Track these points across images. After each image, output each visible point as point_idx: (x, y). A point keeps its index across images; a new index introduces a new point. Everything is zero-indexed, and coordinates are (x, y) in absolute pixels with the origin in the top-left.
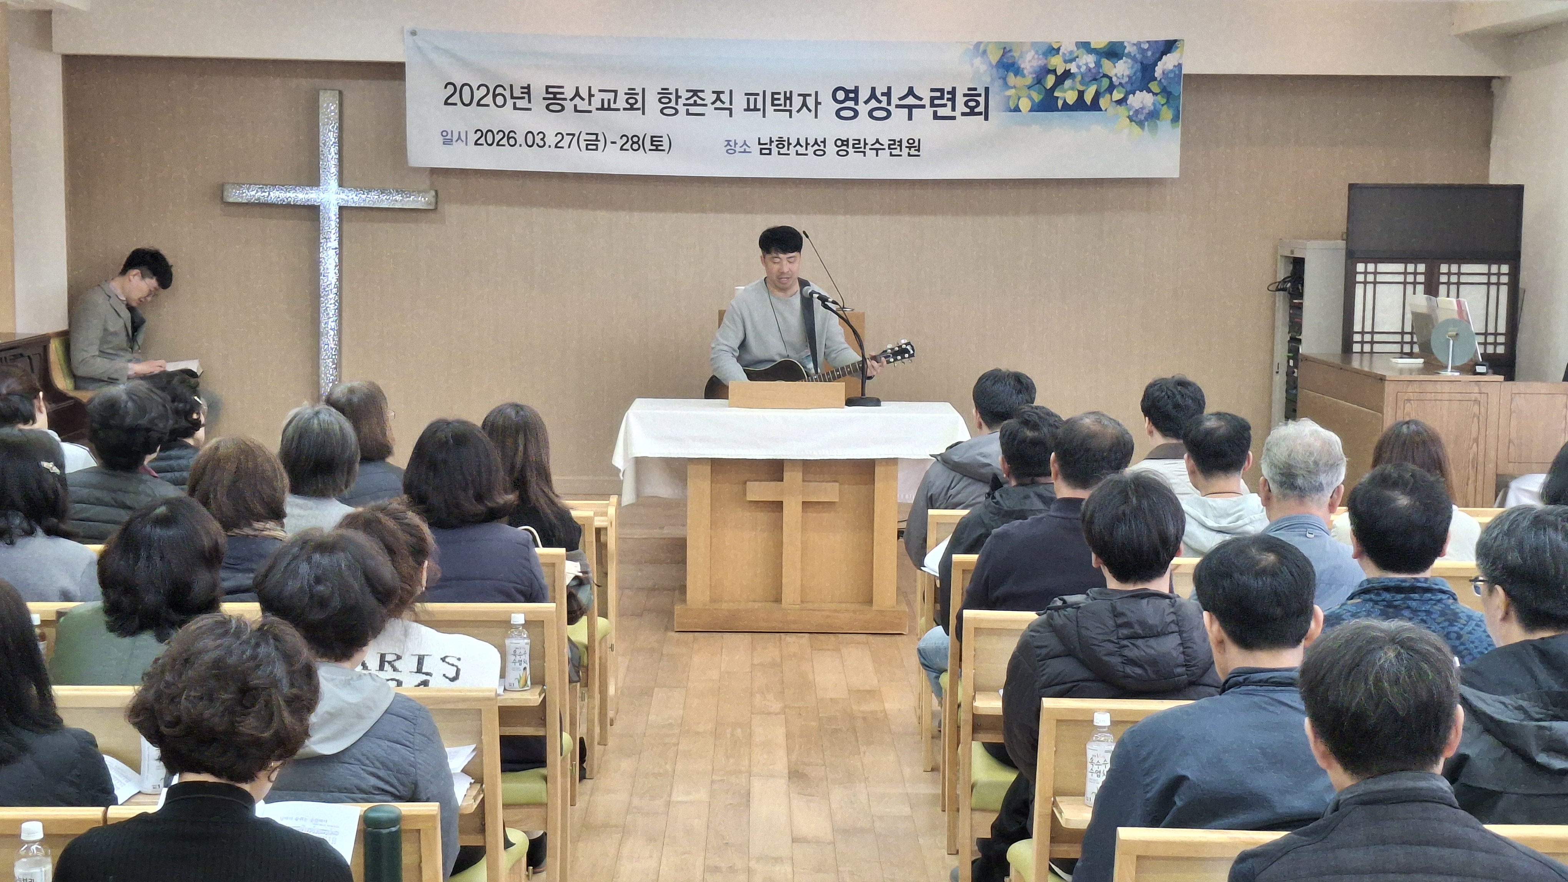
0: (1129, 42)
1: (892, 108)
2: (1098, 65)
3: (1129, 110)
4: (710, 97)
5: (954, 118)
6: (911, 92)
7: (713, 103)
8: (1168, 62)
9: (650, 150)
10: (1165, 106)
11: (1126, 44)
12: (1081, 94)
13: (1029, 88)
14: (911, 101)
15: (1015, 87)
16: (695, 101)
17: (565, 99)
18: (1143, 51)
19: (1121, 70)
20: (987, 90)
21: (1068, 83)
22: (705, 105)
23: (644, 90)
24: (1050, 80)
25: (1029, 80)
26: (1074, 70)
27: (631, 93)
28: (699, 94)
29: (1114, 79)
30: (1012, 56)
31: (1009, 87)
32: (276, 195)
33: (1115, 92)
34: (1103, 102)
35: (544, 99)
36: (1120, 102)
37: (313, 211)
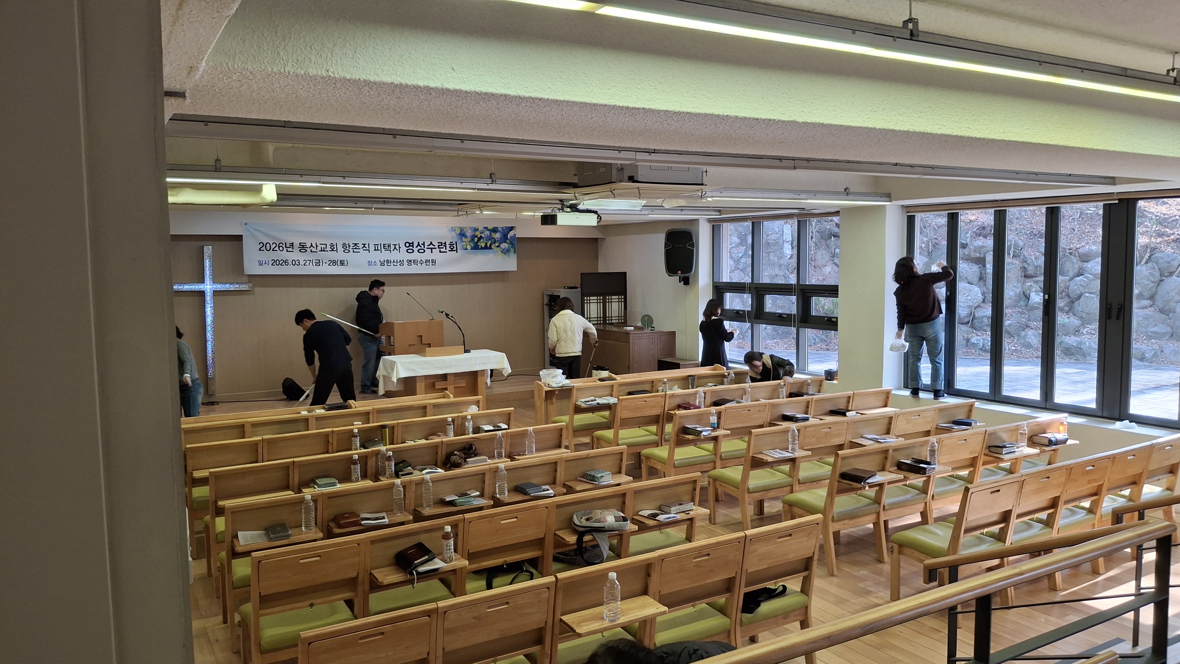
0: (500, 227)
1: (425, 249)
2: (490, 234)
3: (502, 249)
4: (361, 246)
5: (446, 252)
6: (431, 243)
7: (362, 248)
8: (512, 233)
9: (340, 265)
10: (512, 248)
12: (486, 244)
13: (470, 242)
14: (431, 246)
15: (465, 242)
16: (356, 247)
17: (307, 247)
18: (504, 230)
19: (497, 236)
20: (456, 242)
21: (482, 240)
22: (360, 249)
23: (336, 243)
24: (476, 239)
25: (469, 239)
26: (483, 236)
27: (332, 245)
28: (357, 245)
29: (496, 239)
30: (463, 231)
31: (463, 242)
33: (496, 244)
34: (493, 247)
35: (299, 247)
36: (498, 246)
37: (202, 294)
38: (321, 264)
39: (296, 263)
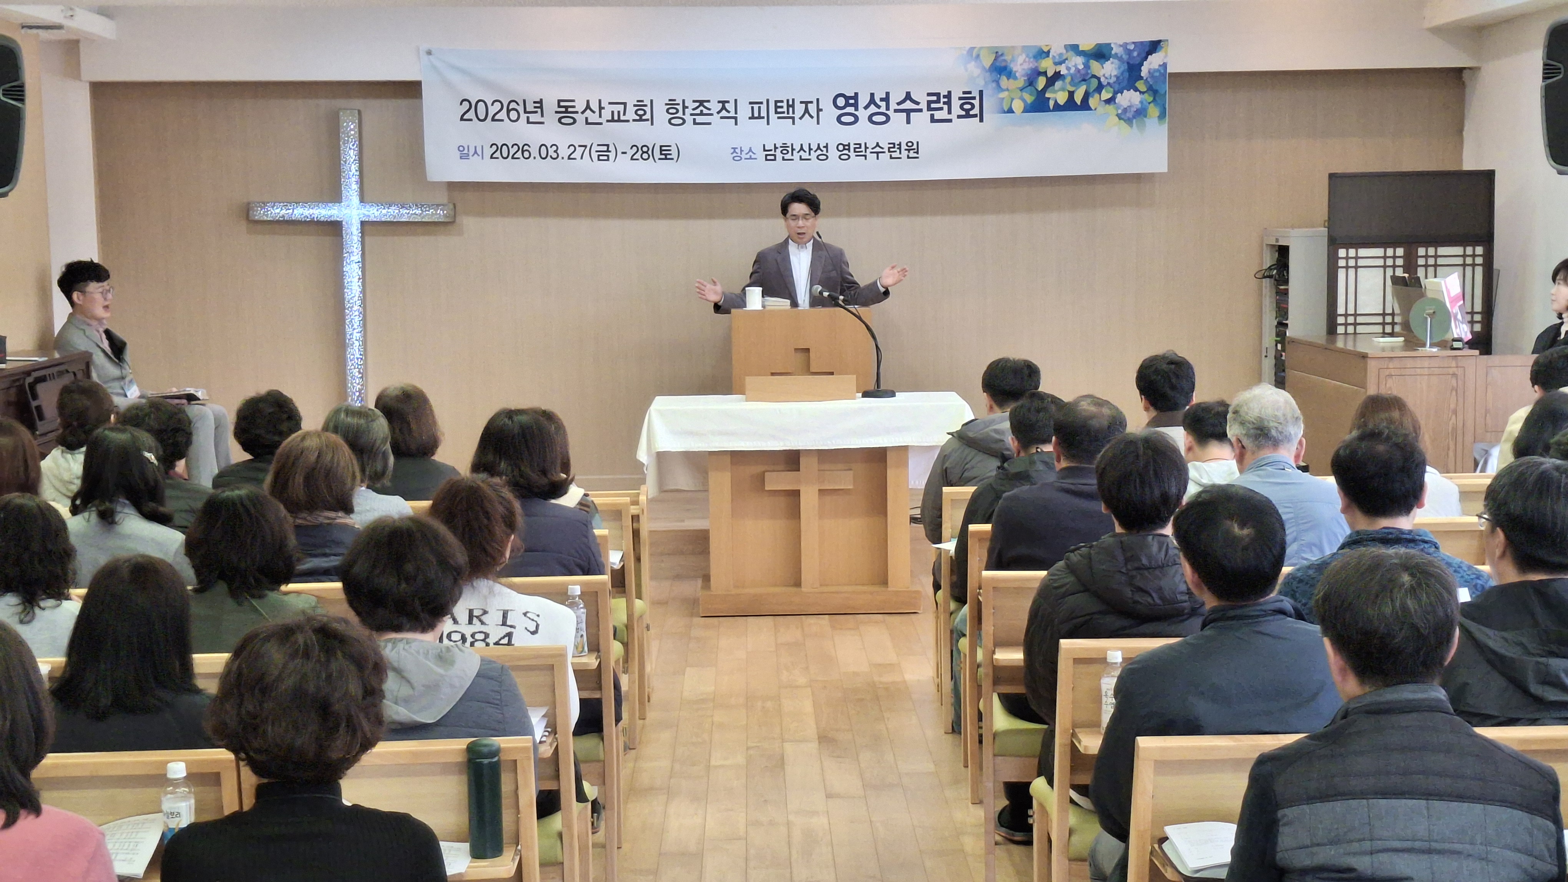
0: (1115, 44)
1: (890, 113)
2: (1087, 66)
3: (1117, 108)
4: (715, 107)
5: (950, 121)
6: (908, 97)
7: (718, 113)
8: (1153, 62)
9: (660, 159)
10: (1152, 105)
11: (1112, 46)
12: (1071, 94)
13: (1022, 90)
14: (908, 105)
15: (1008, 90)
16: (702, 111)
17: (577, 112)
18: (1129, 52)
19: (1109, 70)
20: (981, 93)
21: (1058, 84)
22: (711, 115)
23: (652, 101)
24: (1041, 82)
25: (1021, 82)
26: (1064, 72)
27: (640, 105)
28: (705, 104)
29: (1102, 79)
30: (1005, 61)
31: (1003, 90)
32: (300, 212)
33: (1104, 91)
34: (1092, 102)
35: (557, 112)
36: (1109, 101)
37: (335, 228)
38: (612, 155)
39: (548, 152)
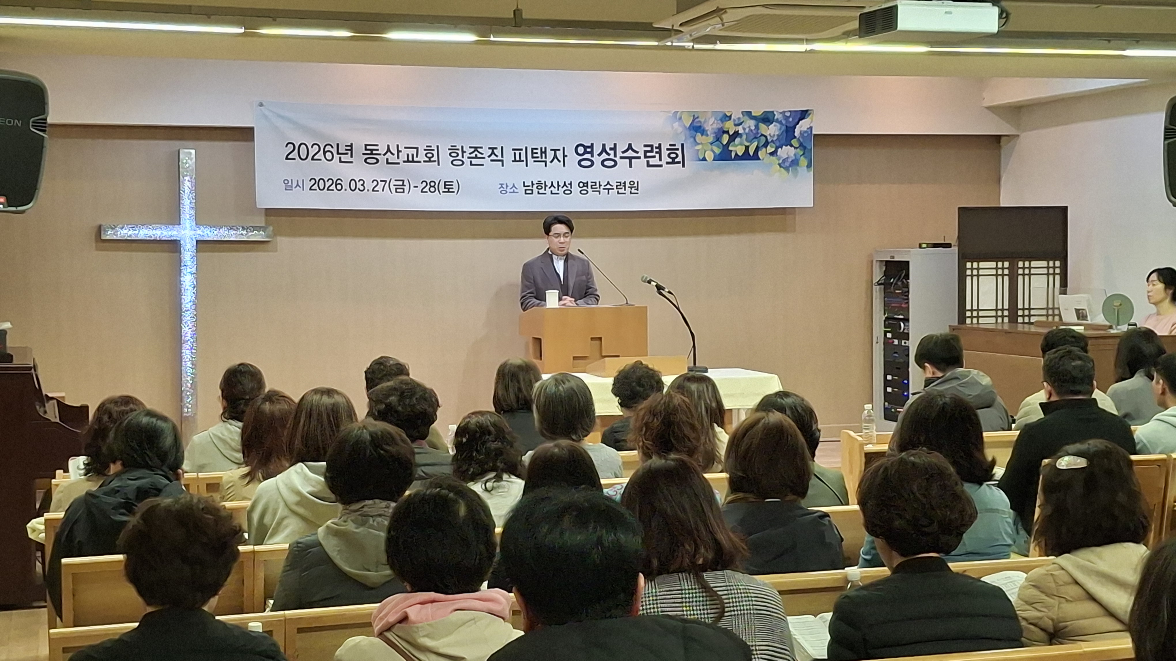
0: (777, 112)
1: (617, 159)
2: (757, 127)
3: (779, 160)
4: (487, 152)
5: (661, 166)
6: (630, 147)
7: (489, 156)
8: (803, 126)
9: (444, 192)
10: (802, 157)
11: (775, 113)
12: (747, 148)
13: (711, 144)
14: (630, 153)
15: (701, 144)
16: (476, 155)
17: (379, 154)
18: (786, 118)
19: (772, 130)
20: (683, 145)
21: (738, 140)
22: (484, 158)
23: (438, 147)
24: (725, 138)
25: (711, 139)
26: (741, 131)
28: (479, 150)
29: (769, 137)
30: (700, 122)
31: (699, 144)
32: (144, 233)
33: (769, 147)
34: (761, 154)
35: (364, 154)
38: (406, 188)
39: (355, 186)
